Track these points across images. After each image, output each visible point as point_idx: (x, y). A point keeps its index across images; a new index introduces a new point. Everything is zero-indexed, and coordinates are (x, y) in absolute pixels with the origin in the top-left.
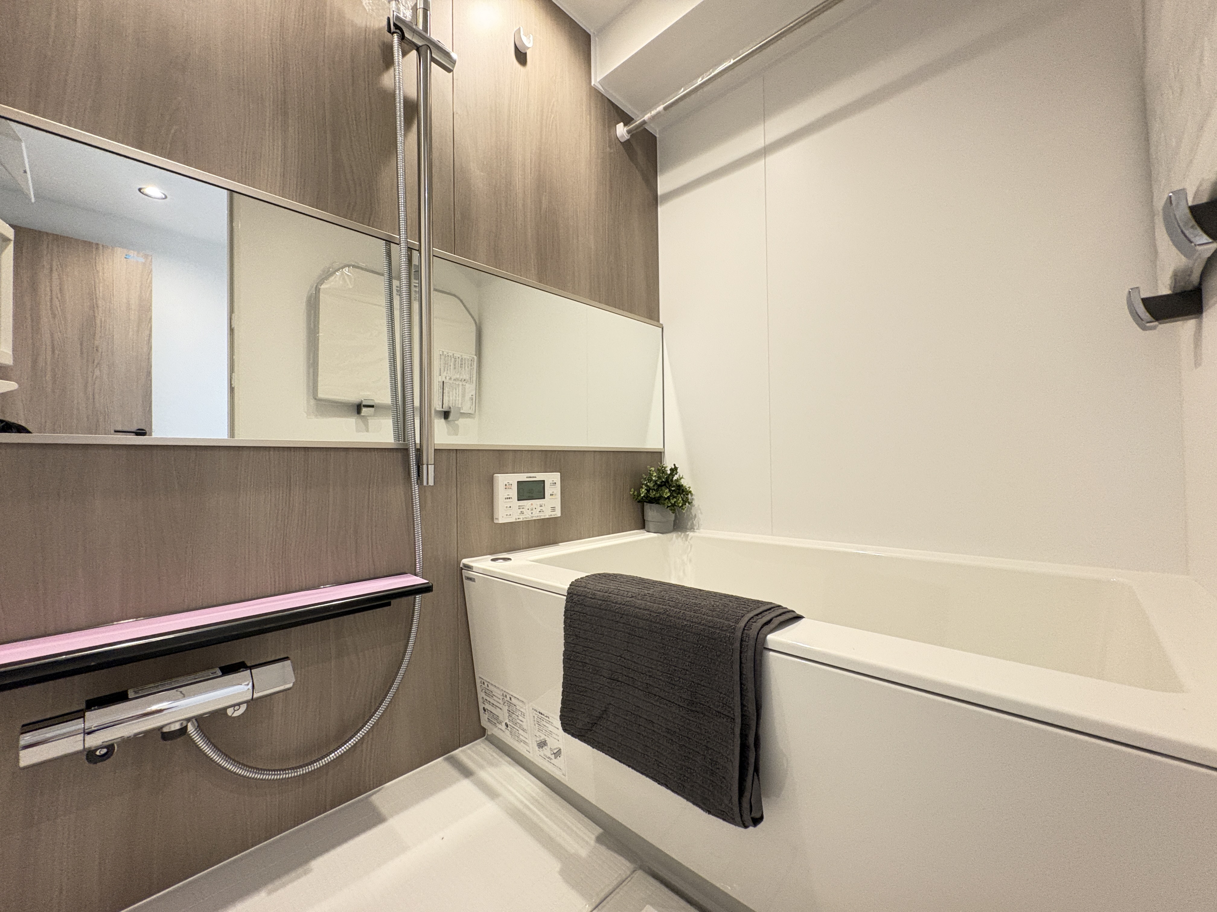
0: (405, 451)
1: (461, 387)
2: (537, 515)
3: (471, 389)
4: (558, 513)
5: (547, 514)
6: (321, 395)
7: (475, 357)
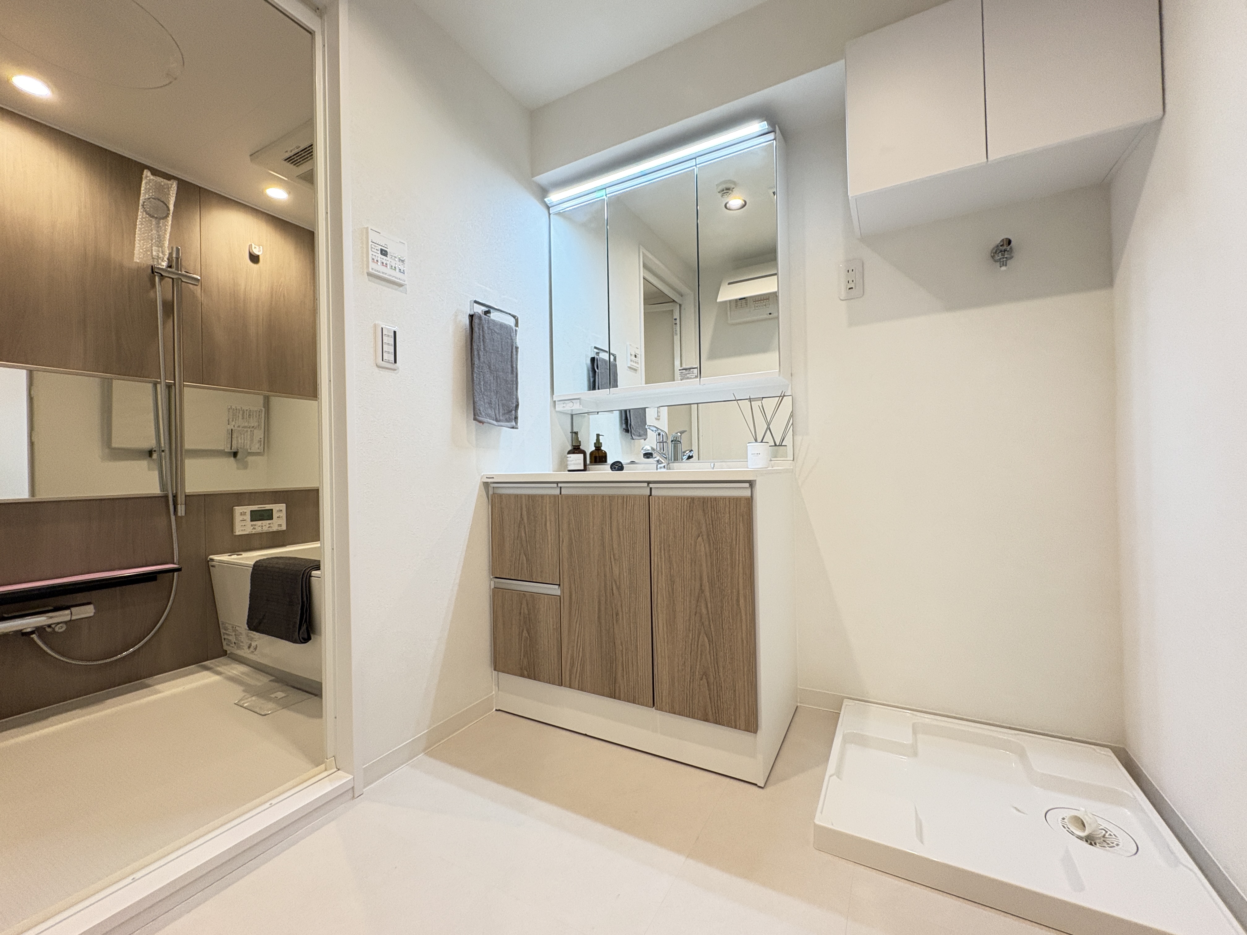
0: (166, 497)
1: (249, 433)
2: (265, 529)
3: (259, 434)
4: (284, 528)
5: (275, 528)
6: (114, 445)
7: (263, 409)
